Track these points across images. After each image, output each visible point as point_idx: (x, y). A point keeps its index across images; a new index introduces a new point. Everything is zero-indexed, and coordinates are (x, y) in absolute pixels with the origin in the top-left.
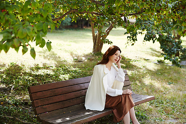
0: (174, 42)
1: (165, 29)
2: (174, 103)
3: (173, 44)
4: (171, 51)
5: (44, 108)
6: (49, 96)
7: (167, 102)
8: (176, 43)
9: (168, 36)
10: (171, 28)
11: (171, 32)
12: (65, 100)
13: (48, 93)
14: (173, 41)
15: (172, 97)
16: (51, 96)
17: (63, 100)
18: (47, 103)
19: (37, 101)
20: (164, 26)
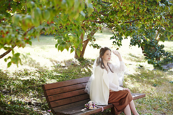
0: (157, 47)
1: (148, 34)
2: (161, 101)
3: (156, 49)
4: (154, 55)
5: (56, 103)
6: (59, 93)
7: (155, 101)
8: (158, 47)
9: (151, 41)
10: (153, 34)
11: (154, 37)
12: (72, 96)
13: (58, 91)
14: (156, 45)
15: (158, 97)
16: (61, 93)
17: (70, 96)
18: (58, 98)
19: (50, 96)
20: (147, 32)
